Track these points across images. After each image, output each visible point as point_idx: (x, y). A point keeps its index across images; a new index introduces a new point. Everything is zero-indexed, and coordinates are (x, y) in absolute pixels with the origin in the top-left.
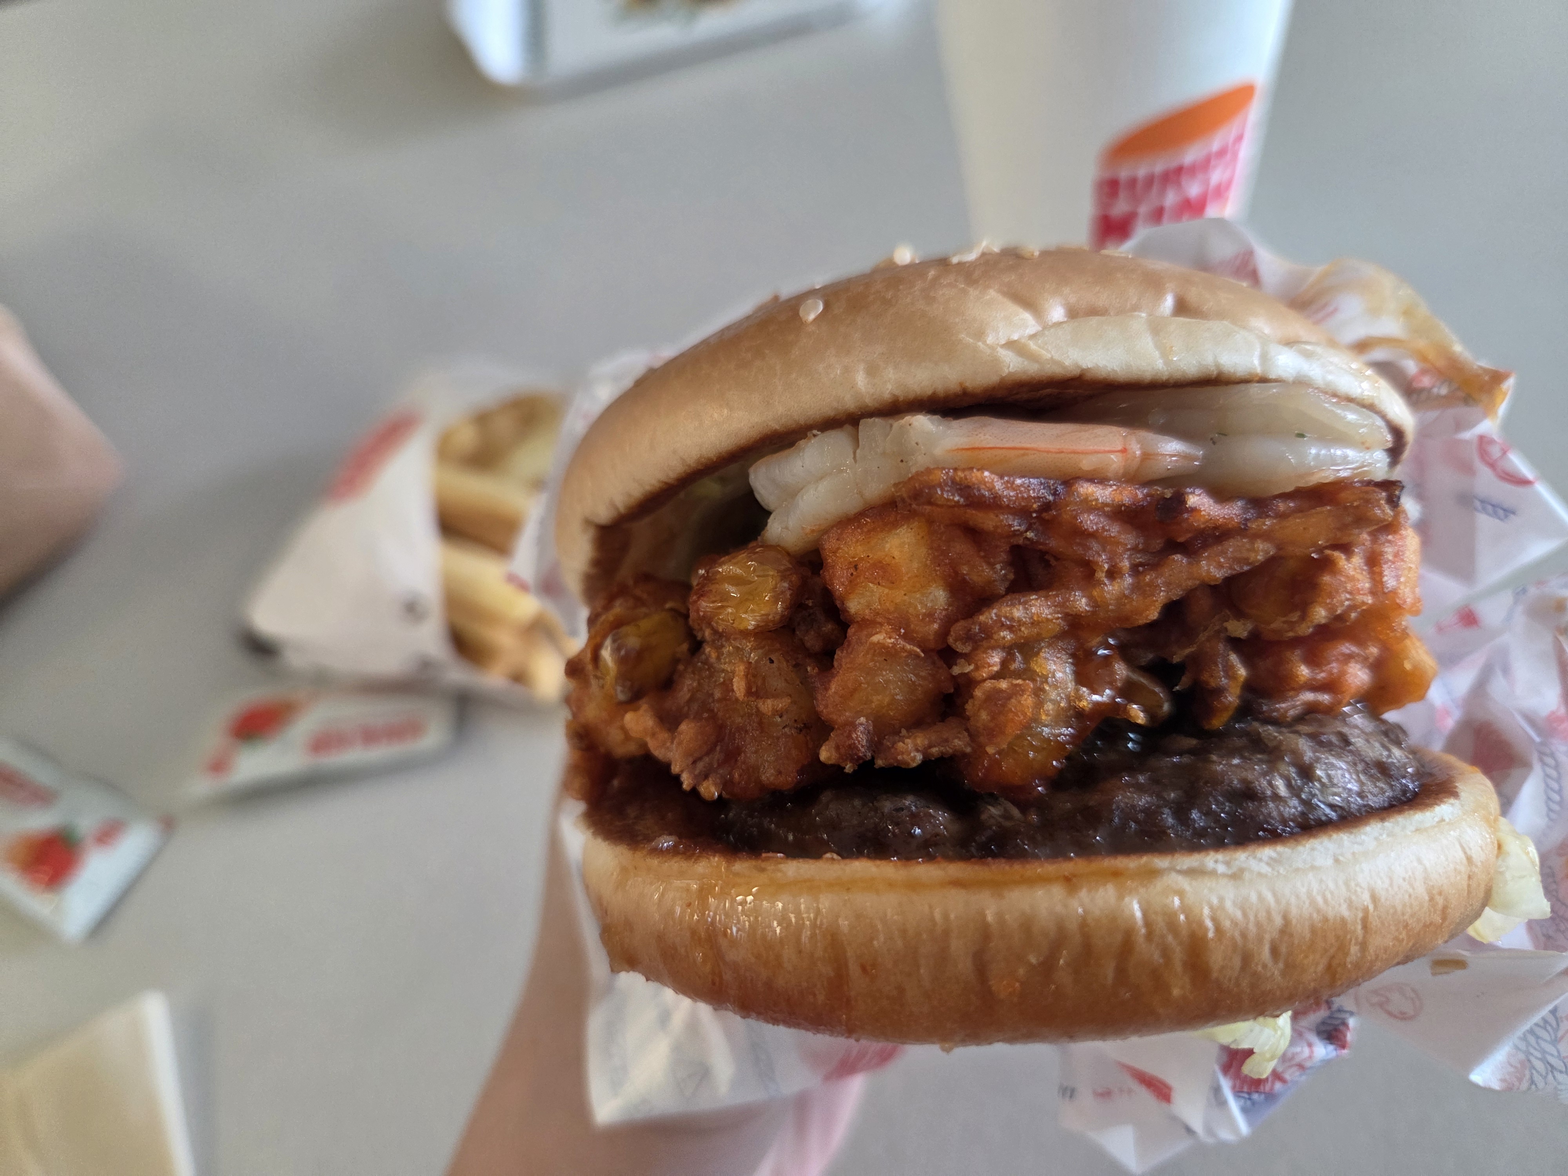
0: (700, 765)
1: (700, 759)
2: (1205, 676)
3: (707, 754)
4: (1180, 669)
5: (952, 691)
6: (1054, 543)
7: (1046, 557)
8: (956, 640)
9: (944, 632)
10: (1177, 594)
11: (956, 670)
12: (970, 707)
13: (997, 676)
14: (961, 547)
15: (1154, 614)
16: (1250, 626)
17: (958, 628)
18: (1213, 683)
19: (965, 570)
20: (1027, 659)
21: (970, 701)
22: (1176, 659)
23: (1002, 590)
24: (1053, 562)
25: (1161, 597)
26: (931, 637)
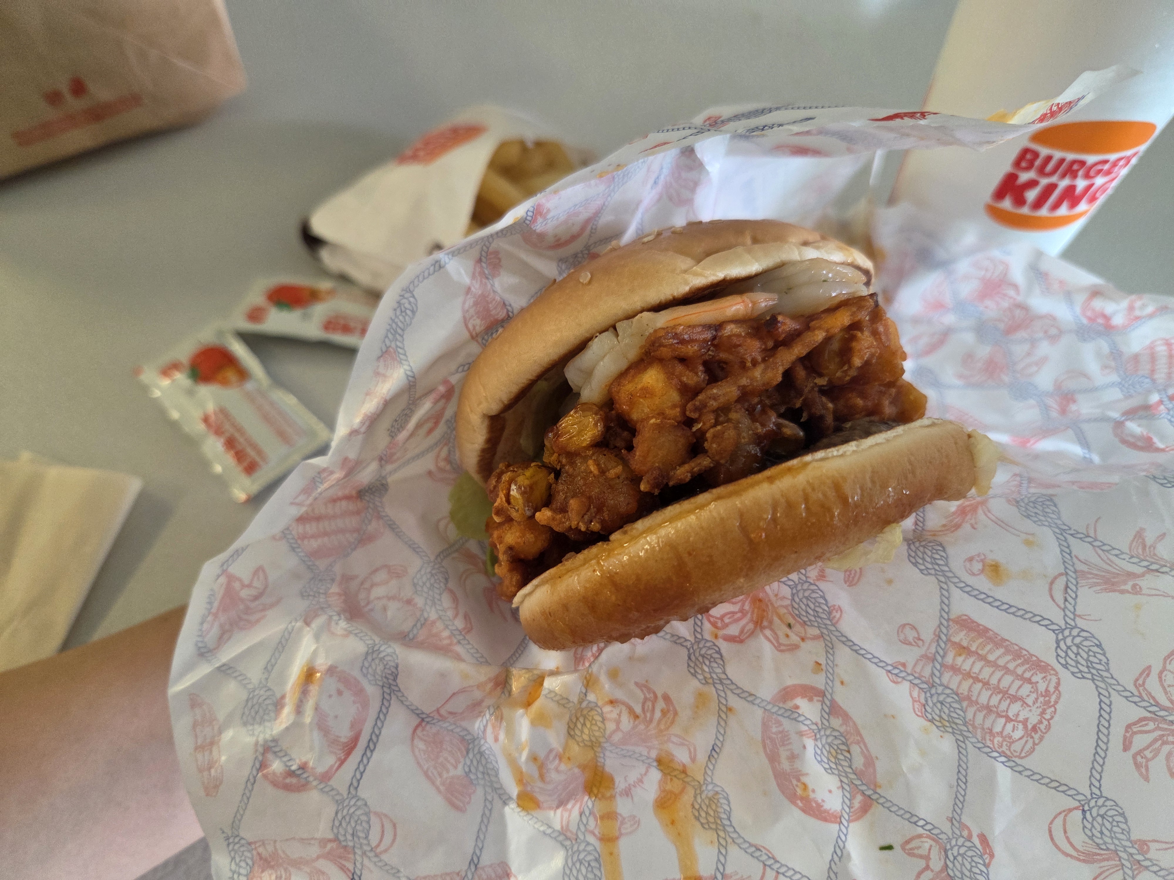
0: (586, 517)
1: (585, 514)
2: (813, 410)
3: (587, 511)
4: (800, 410)
5: (695, 440)
6: (723, 355)
7: (721, 365)
8: (690, 413)
9: (684, 412)
10: (787, 366)
11: (694, 429)
12: (706, 445)
13: (715, 425)
14: (679, 368)
15: (780, 379)
16: (827, 379)
17: (690, 406)
18: (818, 413)
19: (684, 379)
20: (726, 415)
21: (706, 443)
22: (798, 405)
23: (704, 385)
24: (725, 366)
25: (781, 370)
26: (678, 414)
